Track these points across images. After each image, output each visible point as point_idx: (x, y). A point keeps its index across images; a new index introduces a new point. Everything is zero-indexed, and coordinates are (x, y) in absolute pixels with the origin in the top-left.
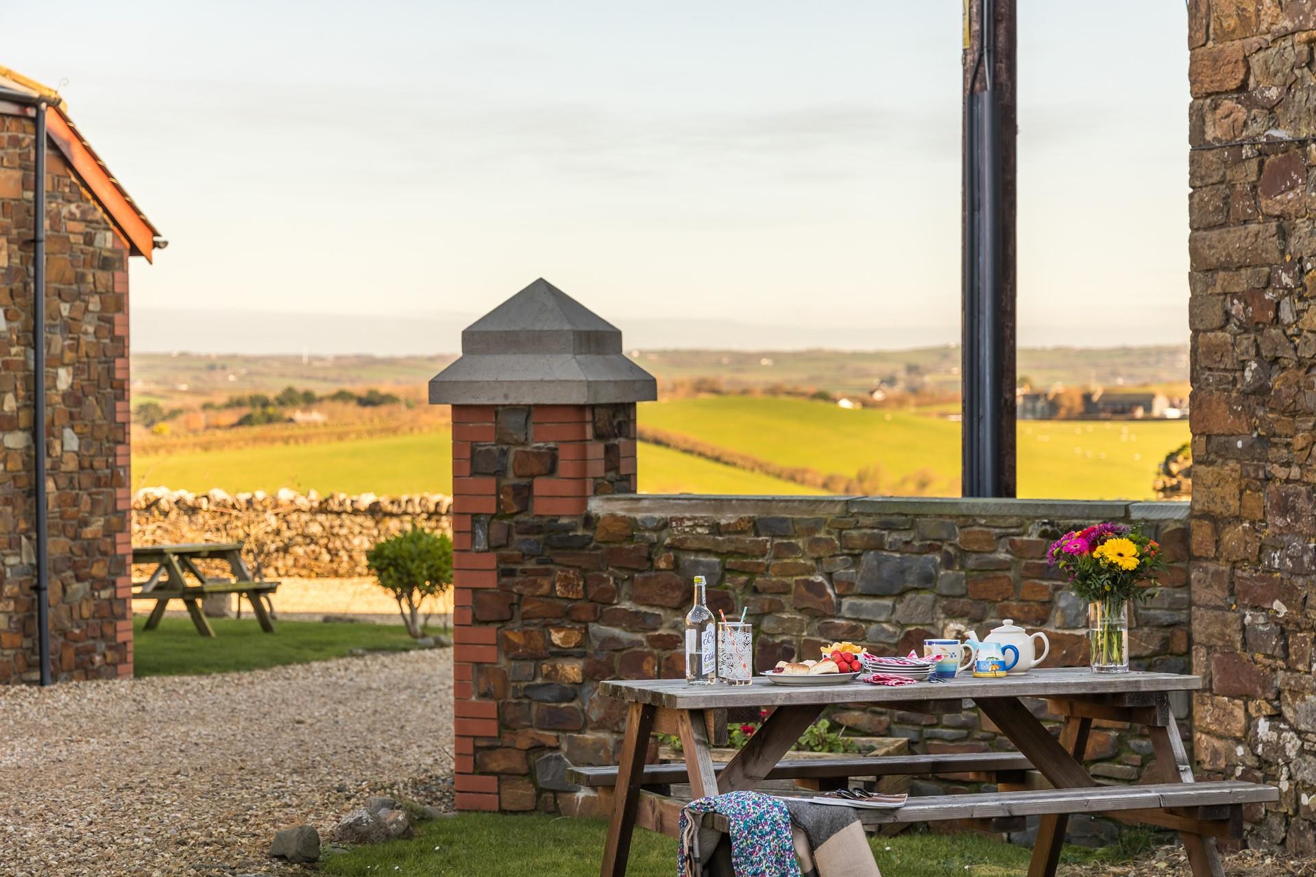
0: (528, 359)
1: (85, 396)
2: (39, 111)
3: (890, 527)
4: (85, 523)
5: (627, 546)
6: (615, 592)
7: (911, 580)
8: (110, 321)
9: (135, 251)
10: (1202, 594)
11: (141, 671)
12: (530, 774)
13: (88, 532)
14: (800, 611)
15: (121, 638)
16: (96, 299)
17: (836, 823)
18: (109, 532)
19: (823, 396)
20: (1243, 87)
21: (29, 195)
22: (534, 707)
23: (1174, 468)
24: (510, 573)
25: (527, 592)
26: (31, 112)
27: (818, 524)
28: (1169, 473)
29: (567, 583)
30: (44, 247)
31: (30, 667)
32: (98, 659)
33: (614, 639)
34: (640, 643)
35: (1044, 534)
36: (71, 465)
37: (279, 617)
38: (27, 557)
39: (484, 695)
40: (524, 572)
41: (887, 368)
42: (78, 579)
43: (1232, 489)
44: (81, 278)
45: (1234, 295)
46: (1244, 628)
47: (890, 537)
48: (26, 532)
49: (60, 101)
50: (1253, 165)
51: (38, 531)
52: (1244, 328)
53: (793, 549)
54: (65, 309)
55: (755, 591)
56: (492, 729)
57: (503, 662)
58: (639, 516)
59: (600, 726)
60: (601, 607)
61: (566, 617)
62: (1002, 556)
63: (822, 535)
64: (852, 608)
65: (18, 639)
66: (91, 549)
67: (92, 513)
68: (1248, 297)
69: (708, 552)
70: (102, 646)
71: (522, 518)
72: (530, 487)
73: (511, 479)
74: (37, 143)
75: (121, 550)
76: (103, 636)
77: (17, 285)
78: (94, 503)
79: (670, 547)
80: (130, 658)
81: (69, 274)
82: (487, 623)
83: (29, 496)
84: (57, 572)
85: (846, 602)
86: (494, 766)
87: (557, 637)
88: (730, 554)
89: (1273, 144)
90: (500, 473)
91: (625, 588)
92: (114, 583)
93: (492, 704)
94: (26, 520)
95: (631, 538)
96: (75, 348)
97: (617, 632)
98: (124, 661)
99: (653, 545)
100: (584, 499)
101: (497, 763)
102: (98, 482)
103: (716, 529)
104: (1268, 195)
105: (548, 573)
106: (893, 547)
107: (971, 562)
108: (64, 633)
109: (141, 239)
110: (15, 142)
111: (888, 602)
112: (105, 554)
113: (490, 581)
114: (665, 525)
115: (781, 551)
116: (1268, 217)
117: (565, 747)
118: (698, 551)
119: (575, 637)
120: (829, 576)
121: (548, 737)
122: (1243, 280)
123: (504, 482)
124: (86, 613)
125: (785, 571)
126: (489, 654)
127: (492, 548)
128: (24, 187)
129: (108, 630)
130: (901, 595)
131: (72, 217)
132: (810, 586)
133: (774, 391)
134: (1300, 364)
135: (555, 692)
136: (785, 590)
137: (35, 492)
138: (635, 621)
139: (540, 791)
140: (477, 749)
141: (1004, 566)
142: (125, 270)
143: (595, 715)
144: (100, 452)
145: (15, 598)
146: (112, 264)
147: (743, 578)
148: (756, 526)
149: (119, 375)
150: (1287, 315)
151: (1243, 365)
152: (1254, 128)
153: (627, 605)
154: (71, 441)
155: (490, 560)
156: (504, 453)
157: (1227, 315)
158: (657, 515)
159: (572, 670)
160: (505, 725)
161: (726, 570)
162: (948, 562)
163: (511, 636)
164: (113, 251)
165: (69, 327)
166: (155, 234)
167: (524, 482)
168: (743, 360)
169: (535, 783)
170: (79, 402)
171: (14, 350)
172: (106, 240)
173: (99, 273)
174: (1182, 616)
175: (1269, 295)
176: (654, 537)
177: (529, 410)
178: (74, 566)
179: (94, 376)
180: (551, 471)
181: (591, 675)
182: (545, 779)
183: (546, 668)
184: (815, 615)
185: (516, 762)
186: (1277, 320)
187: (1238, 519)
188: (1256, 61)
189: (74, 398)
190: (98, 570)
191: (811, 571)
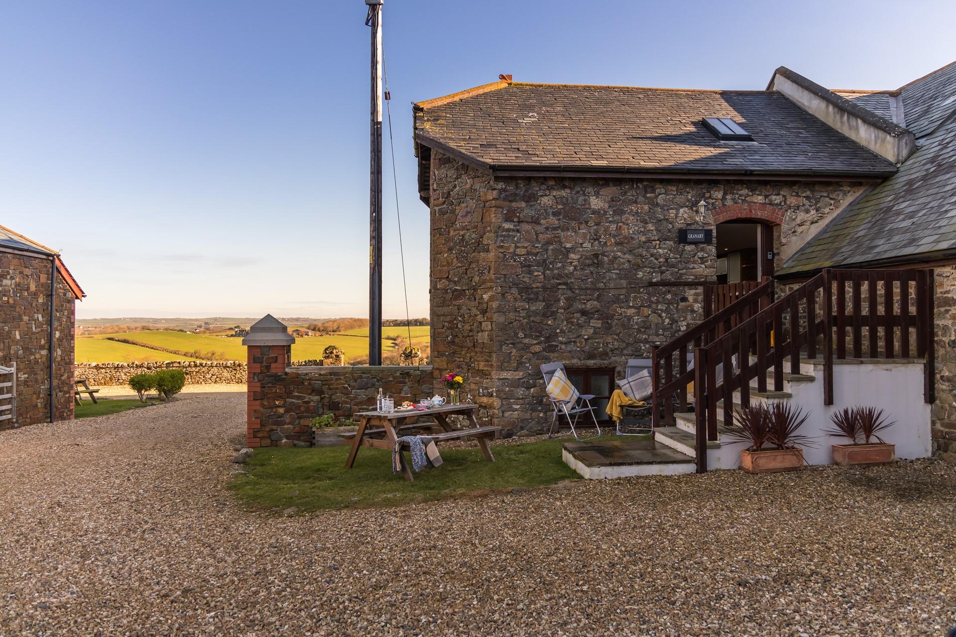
0: (269, 334)
1: (63, 339)
2: (54, 258)
3: (364, 373)
4: (62, 375)
5: (297, 380)
6: (293, 391)
7: (369, 385)
8: (70, 318)
9: (77, 298)
10: (436, 386)
11: (77, 417)
12: (269, 437)
13: (63, 378)
14: (342, 393)
15: (71, 408)
16: (66, 311)
17: (429, 441)
18: (69, 378)
19: (181, 331)
20: (448, 277)
21: (49, 282)
22: (270, 420)
23: (328, 352)
24: (264, 387)
25: (269, 392)
26: (51, 258)
27: (347, 373)
28: (326, 353)
29: (280, 389)
30: (54, 297)
31: (47, 418)
32: (65, 414)
33: (293, 402)
34: (300, 403)
35: (400, 374)
36: (59, 359)
37: (83, 399)
38: (47, 386)
39: (257, 418)
40: (268, 387)
41: (199, 323)
42: (60, 391)
43: (445, 363)
44: (62, 305)
45: (445, 322)
46: (448, 393)
47: (364, 376)
48: (46, 379)
49: (60, 255)
50: (451, 294)
51: (50, 378)
52: (448, 329)
53: (340, 379)
54: (58, 314)
55: (330, 389)
56: (259, 426)
57: (262, 410)
58: (300, 372)
59: (289, 424)
60: (289, 394)
61: (280, 397)
62: (391, 379)
63: (347, 375)
64: (355, 392)
65: (44, 410)
66: (63, 383)
67: (64, 373)
68: (450, 322)
69: (318, 380)
70: (66, 410)
71: (268, 373)
72: (270, 366)
73: (264, 364)
74: (53, 267)
75: (72, 383)
76: (66, 408)
77: (45, 307)
78: (65, 369)
79: (308, 379)
80: (74, 413)
81: (59, 304)
82: (257, 400)
83: (48, 368)
84: (55, 390)
85: (353, 391)
86: (259, 436)
87: (277, 403)
88: (324, 381)
89: (456, 290)
90: (262, 363)
91: (296, 390)
92: (70, 392)
93: (259, 420)
94: (47, 375)
95: (298, 378)
96: (61, 325)
97: (293, 400)
98: (72, 414)
99: (303, 379)
100: (284, 368)
101: (260, 435)
102: (66, 364)
103: (320, 375)
104: (455, 300)
105: (275, 387)
106: (365, 378)
107: (383, 381)
108: (56, 408)
109: (79, 294)
110: (45, 266)
111: (364, 390)
112: (67, 384)
113: (259, 389)
114: (307, 374)
115: (337, 380)
116: (455, 305)
117: (279, 429)
118: (315, 380)
119: (282, 402)
120: (349, 385)
121: (275, 427)
122: (448, 318)
123: (262, 365)
124: (62, 401)
125: (338, 384)
126: (258, 408)
127: (259, 381)
128: (48, 279)
129: (68, 406)
130: (367, 389)
131: (60, 288)
132: (344, 387)
133: (167, 329)
134: (463, 337)
135: (277, 416)
136: (338, 388)
137: (50, 367)
138: (298, 398)
139: (272, 441)
140: (254, 431)
141: (391, 381)
142: (74, 303)
143: (287, 421)
144: (67, 355)
145: (43, 398)
146: (71, 302)
147: (327, 386)
148: (331, 374)
149: (72, 333)
150: (460, 326)
151: (448, 337)
152: (451, 286)
153: (296, 394)
154: (59, 352)
155: (259, 384)
156: (263, 357)
157: (444, 326)
158: (305, 372)
159: (281, 410)
160: (262, 425)
161: (323, 385)
162: (378, 381)
163: (264, 403)
164: (71, 298)
165: (59, 319)
166: (83, 293)
167: (268, 364)
168: (156, 321)
169: (271, 439)
170: (61, 341)
171: (44, 326)
172: (70, 295)
173: (67, 304)
174: (431, 391)
175: (455, 322)
176: (304, 377)
177: (270, 347)
178: (59, 388)
179: (65, 333)
180: (276, 362)
181: (286, 411)
182: (273, 438)
183: (274, 410)
184: (345, 394)
185: (266, 434)
186: (457, 327)
187: (446, 370)
188: (451, 272)
189: (60, 340)
190: (66, 389)
191: (344, 384)
